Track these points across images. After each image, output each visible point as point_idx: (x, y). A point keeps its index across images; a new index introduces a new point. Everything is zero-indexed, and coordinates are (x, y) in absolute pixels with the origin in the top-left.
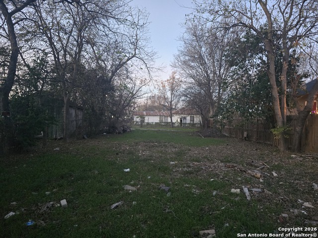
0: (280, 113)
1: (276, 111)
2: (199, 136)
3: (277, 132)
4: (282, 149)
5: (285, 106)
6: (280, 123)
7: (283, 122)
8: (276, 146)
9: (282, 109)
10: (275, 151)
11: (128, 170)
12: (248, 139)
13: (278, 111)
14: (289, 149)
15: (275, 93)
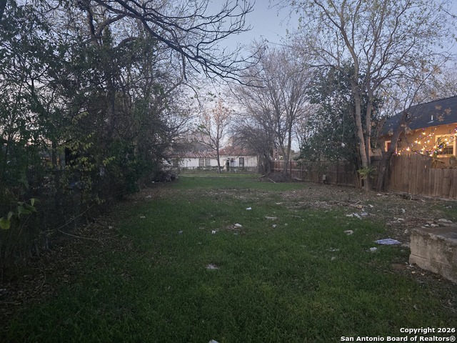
0: (365, 154)
1: (361, 152)
2: (269, 181)
3: (363, 173)
4: (367, 189)
5: (370, 147)
6: (365, 165)
7: (368, 163)
8: (359, 188)
9: (367, 150)
10: (361, 192)
11: (250, 208)
12: (327, 182)
13: (364, 153)
14: (374, 189)
15: (361, 135)
